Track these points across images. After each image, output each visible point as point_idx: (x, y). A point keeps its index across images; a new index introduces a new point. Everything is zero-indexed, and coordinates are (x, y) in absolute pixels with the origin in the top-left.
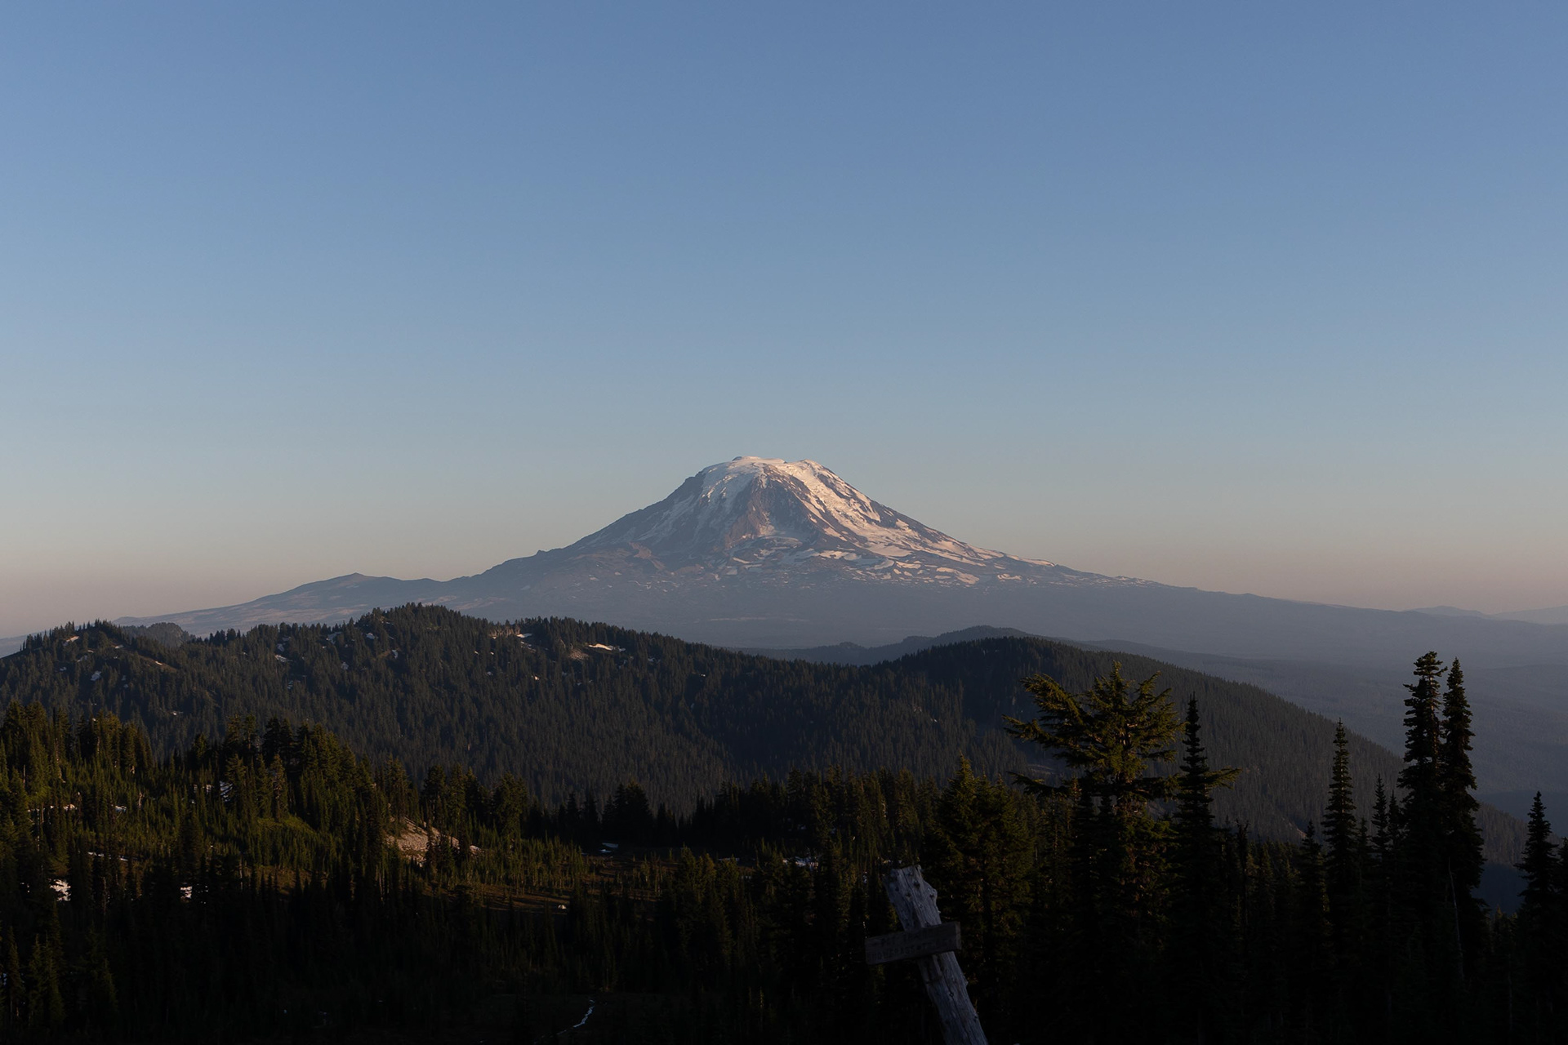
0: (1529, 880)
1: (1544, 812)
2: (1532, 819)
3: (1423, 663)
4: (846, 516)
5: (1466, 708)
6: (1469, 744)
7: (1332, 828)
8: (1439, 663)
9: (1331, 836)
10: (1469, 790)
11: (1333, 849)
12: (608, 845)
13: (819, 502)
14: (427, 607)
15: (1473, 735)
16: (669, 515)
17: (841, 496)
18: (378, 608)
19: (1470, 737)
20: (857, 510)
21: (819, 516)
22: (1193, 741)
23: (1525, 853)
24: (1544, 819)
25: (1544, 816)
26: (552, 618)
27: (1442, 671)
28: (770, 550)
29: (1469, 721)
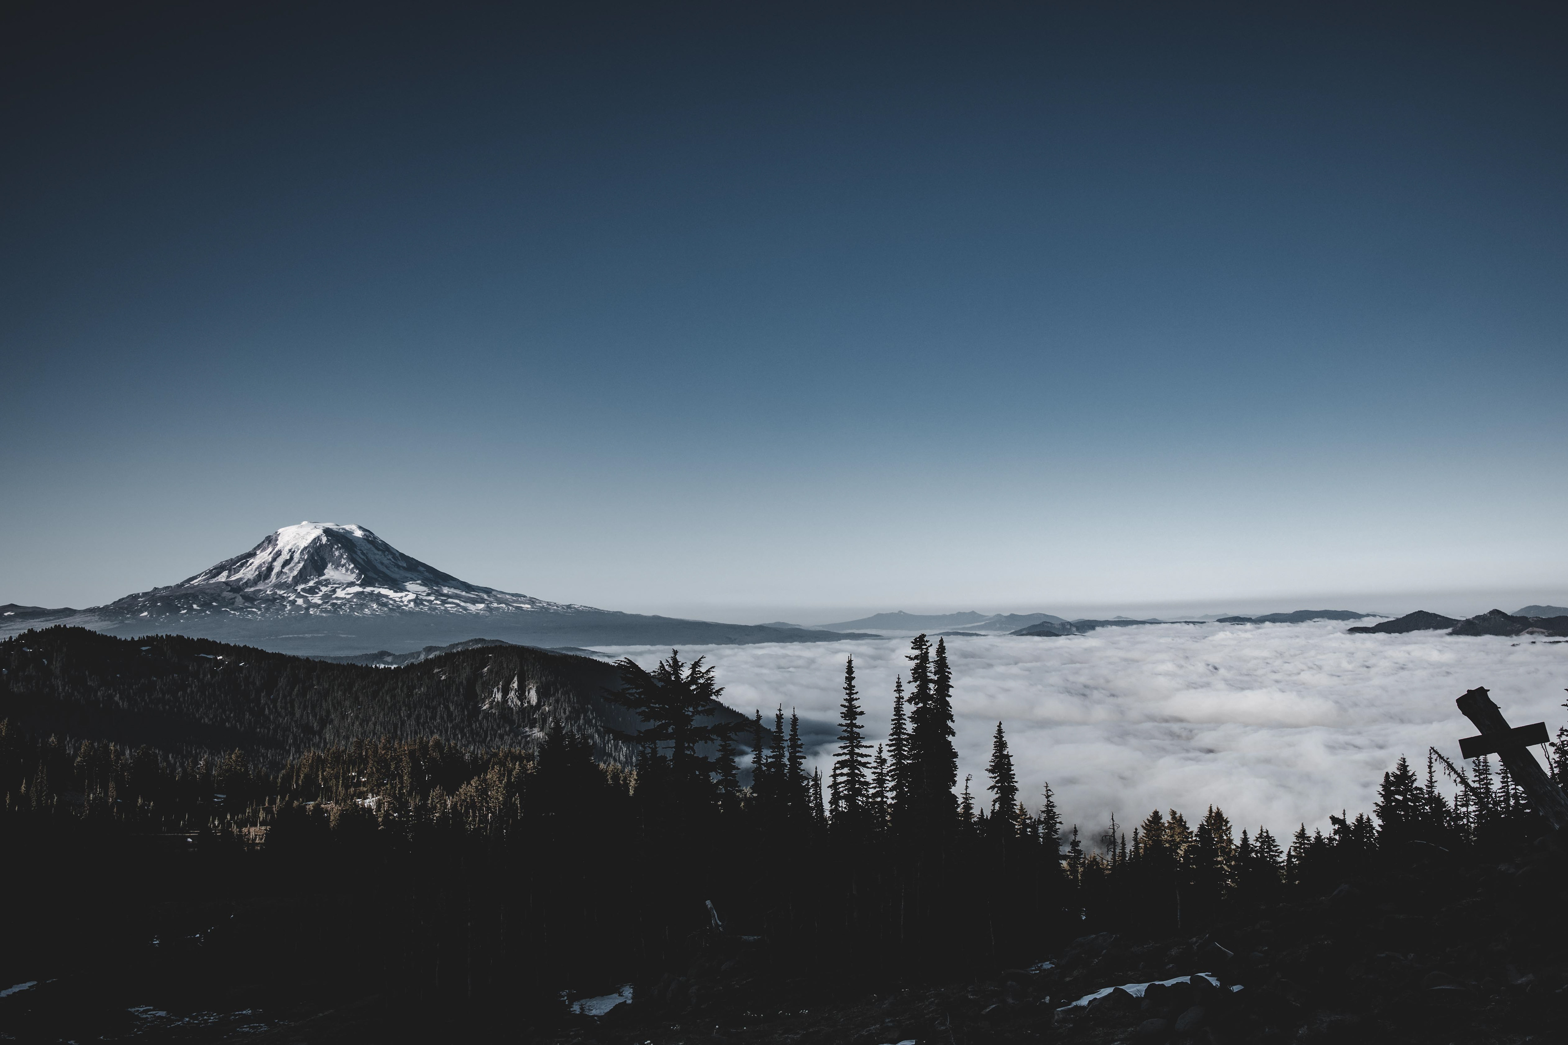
0: (994, 779)
1: (1003, 735)
2: (996, 740)
3: (918, 641)
4: (382, 564)
5: (948, 670)
6: (949, 694)
7: (893, 748)
8: (927, 641)
9: (893, 753)
10: (949, 723)
11: (894, 761)
12: (218, 796)
13: (363, 554)
14: (70, 628)
15: (953, 687)
16: (253, 563)
17: (378, 550)
18: (32, 629)
19: (950, 689)
20: (390, 559)
21: (363, 563)
22: (850, 688)
23: (992, 762)
24: (1003, 739)
25: (1003, 737)
26: (166, 635)
27: (929, 646)
28: (327, 587)
29: (950, 678)
